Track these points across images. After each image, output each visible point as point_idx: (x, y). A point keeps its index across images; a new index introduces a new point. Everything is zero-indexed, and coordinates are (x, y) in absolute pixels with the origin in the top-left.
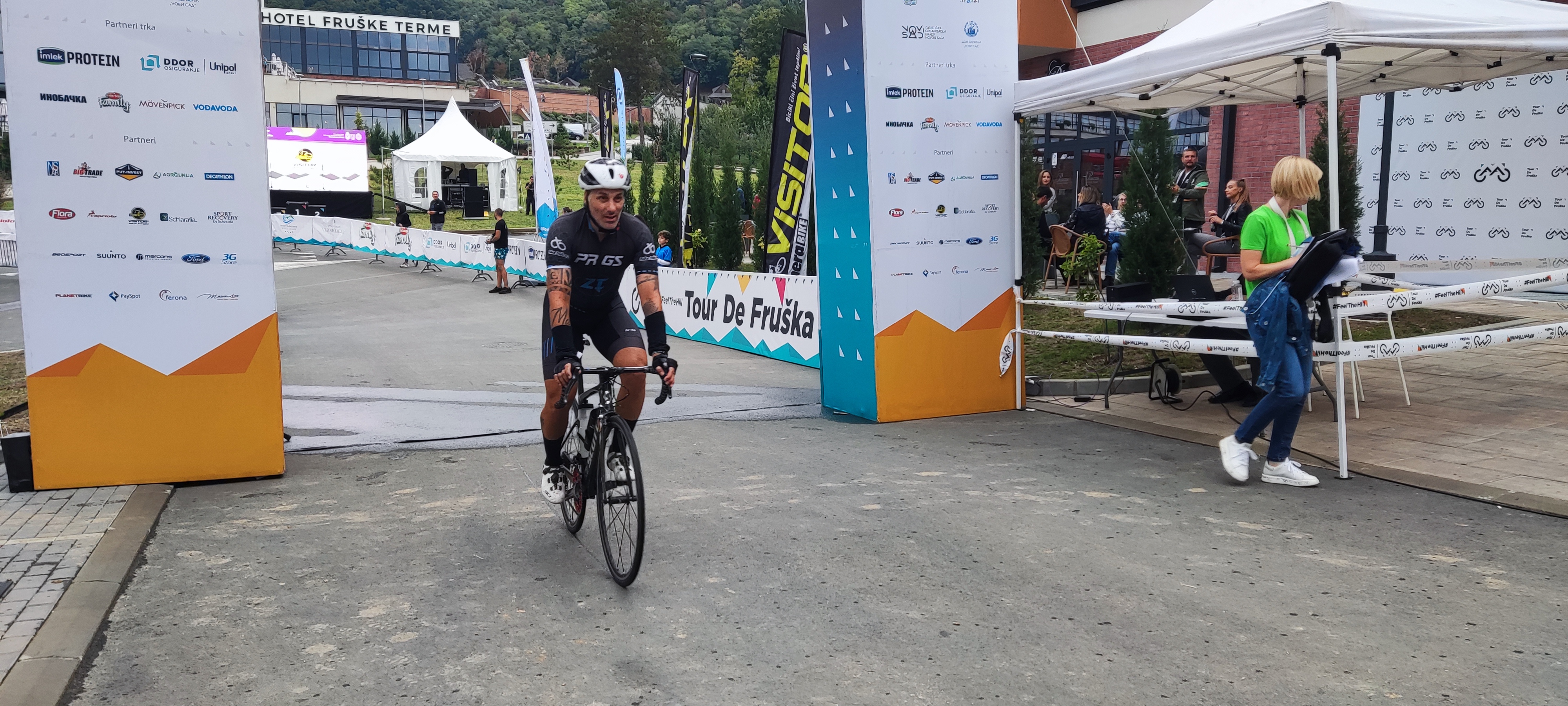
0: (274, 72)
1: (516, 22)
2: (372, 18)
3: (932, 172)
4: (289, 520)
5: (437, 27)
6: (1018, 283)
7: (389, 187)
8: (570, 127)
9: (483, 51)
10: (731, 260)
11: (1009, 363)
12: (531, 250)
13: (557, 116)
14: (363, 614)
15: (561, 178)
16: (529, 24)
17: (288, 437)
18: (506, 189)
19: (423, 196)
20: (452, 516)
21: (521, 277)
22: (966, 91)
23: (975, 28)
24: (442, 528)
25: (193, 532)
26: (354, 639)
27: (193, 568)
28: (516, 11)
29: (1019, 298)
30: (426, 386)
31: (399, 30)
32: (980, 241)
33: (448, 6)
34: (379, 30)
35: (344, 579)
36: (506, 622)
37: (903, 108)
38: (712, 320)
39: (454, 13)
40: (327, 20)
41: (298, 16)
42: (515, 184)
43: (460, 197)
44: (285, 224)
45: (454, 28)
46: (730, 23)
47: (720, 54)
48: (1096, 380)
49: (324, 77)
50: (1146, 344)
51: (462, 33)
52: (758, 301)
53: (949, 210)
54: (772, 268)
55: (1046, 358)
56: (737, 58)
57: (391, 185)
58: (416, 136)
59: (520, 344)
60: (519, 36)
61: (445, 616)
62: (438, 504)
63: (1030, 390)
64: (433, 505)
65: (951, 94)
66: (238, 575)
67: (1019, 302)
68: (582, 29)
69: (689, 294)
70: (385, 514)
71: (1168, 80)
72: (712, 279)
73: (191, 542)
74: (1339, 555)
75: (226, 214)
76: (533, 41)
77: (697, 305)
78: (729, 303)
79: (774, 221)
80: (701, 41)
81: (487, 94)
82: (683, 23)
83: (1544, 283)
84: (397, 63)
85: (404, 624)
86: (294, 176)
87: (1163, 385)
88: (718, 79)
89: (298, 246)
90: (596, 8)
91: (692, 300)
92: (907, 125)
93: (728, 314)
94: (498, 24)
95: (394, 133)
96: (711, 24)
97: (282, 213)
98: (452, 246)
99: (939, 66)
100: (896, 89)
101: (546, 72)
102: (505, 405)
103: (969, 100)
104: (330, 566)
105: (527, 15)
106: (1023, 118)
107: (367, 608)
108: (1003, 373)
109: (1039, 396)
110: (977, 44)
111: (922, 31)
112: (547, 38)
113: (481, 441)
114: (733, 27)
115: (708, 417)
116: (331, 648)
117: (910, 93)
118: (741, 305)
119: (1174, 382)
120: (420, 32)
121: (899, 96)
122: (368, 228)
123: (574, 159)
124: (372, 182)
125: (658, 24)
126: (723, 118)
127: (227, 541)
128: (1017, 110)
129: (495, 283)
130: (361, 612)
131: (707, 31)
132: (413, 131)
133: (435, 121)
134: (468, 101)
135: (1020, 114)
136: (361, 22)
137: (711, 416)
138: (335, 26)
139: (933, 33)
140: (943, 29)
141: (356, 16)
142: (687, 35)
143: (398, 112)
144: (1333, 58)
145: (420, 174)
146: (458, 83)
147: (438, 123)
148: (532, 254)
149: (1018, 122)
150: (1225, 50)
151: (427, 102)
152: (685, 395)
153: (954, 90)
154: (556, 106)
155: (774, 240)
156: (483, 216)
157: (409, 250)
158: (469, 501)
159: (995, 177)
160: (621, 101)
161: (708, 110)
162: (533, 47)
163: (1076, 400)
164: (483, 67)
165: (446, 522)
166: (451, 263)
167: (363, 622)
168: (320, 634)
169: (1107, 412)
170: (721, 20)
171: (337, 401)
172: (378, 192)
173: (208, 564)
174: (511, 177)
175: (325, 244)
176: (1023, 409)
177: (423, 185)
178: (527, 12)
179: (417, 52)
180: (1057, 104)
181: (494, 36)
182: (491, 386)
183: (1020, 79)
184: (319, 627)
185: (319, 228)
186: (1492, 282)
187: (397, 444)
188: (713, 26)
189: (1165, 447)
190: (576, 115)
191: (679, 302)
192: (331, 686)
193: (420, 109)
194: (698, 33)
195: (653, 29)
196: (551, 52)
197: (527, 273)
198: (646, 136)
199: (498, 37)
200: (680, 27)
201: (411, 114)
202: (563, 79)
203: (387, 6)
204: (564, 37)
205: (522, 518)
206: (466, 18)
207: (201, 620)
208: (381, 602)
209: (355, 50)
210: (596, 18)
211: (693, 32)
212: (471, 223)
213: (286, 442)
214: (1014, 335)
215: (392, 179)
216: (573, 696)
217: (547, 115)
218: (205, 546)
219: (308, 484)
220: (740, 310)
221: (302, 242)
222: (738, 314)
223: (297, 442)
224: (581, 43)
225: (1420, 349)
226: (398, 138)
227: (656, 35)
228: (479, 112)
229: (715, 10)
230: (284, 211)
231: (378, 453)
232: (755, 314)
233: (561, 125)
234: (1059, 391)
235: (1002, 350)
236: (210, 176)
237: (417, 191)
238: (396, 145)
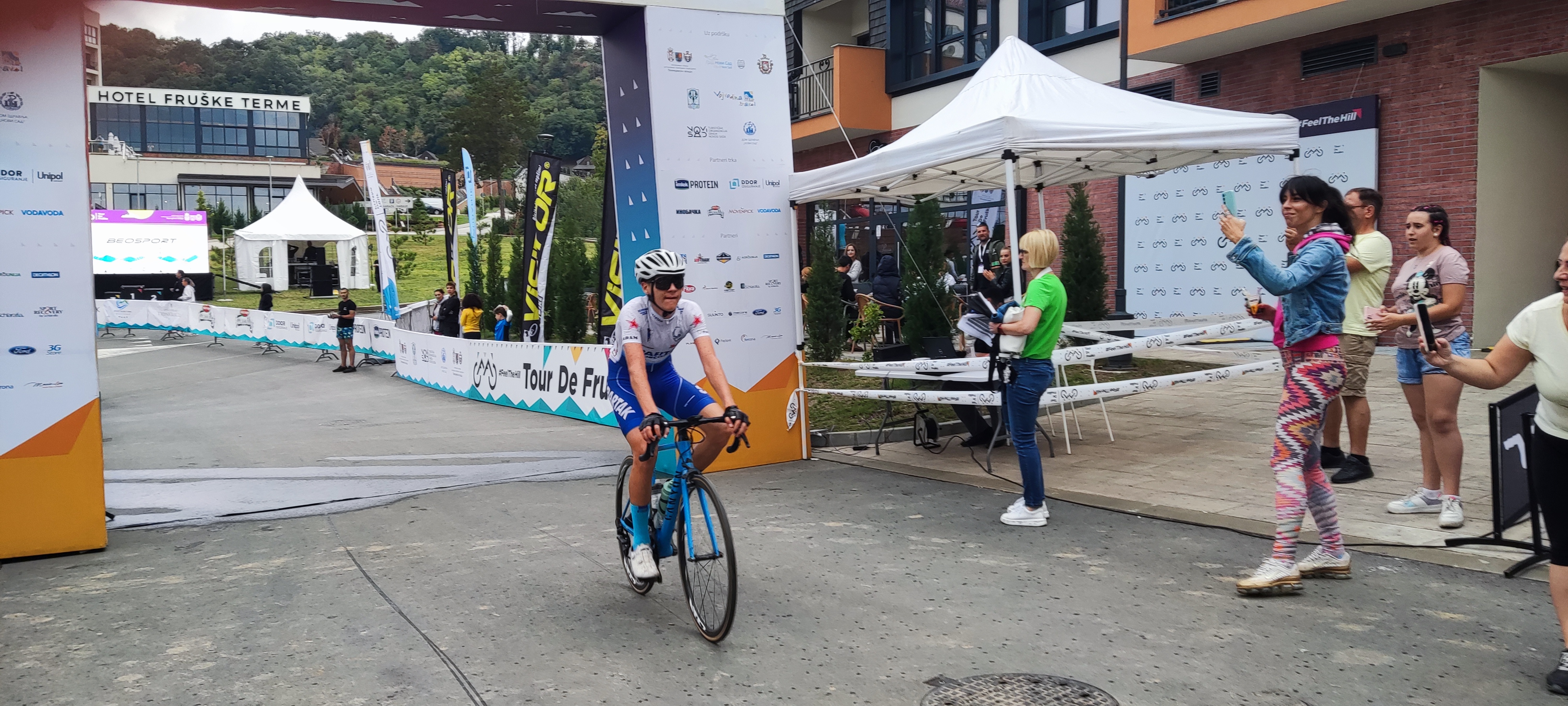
0: (111, 152)
1: (372, 96)
2: (216, 94)
3: (719, 253)
4: (109, 585)
5: (286, 103)
6: (800, 348)
7: (232, 268)
8: (428, 202)
9: (336, 126)
10: (576, 332)
11: (795, 418)
12: (376, 328)
13: (415, 190)
14: (170, 651)
15: (415, 254)
16: (385, 98)
17: (112, 517)
18: (357, 266)
19: (268, 276)
20: (261, 574)
21: (367, 355)
22: (747, 182)
23: (753, 127)
24: (250, 584)
25: (18, 599)
26: (160, 669)
27: (18, 626)
28: (372, 85)
29: (800, 361)
30: (256, 465)
31: (246, 106)
32: (765, 312)
33: (299, 81)
34: (223, 106)
35: (155, 628)
36: (294, 650)
37: (691, 198)
38: (548, 390)
39: (305, 87)
40: (168, 97)
41: (138, 94)
42: (366, 261)
43: (307, 276)
44: (119, 309)
45: (305, 104)
46: (594, 96)
47: (584, 127)
48: (869, 431)
49: (165, 155)
50: (894, 397)
51: (314, 107)
52: (589, 371)
53: (736, 286)
54: (607, 339)
55: (839, 413)
56: (599, 131)
57: (233, 265)
58: (263, 214)
59: (358, 421)
60: (375, 110)
61: (241, 649)
62: (250, 565)
63: (815, 442)
64: (245, 566)
65: (734, 184)
66: (61, 629)
67: (801, 365)
68: (441, 103)
69: (527, 366)
70: (199, 576)
71: (924, 169)
72: (547, 350)
73: (18, 607)
74: (993, 559)
75: (51, 308)
76: (389, 114)
77: (534, 377)
78: (564, 374)
79: (608, 295)
80: (564, 114)
81: (340, 170)
82: (546, 96)
83: (1201, 336)
84: (243, 140)
85: (204, 657)
86: (130, 260)
87: (924, 433)
88: (583, 151)
89: (133, 331)
90: (456, 81)
91: (530, 372)
92: (695, 212)
93: (563, 385)
94: (352, 98)
95: (239, 212)
96: (574, 97)
97: (117, 298)
98: (296, 326)
99: (722, 161)
100: (684, 181)
101: (403, 146)
102: (332, 478)
103: (751, 190)
104: (144, 618)
105: (383, 88)
106: (797, 205)
107: (172, 647)
108: (790, 428)
109: (826, 446)
110: (755, 142)
111: (705, 131)
112: (405, 112)
113: (301, 511)
114: (596, 100)
115: (523, 480)
116: (140, 676)
117: (697, 184)
118: (574, 375)
119: (933, 430)
120: (268, 108)
121: (687, 187)
122: (207, 311)
123: (431, 234)
124: (215, 262)
125: (517, 99)
126: (585, 191)
127: (50, 605)
128: (792, 198)
129: (340, 362)
130: (168, 651)
131: (570, 104)
132: (259, 209)
133: (283, 198)
134: (319, 177)
135: (794, 201)
136: (205, 99)
137: (527, 479)
138: (177, 103)
139: (716, 132)
140: (724, 129)
141: (199, 94)
142: (550, 108)
143: (243, 190)
144: (1009, 161)
145: (265, 253)
146: (309, 159)
147: (286, 199)
148: (377, 332)
149: (794, 209)
150: (937, 153)
151: (274, 179)
152: (508, 462)
153: (736, 181)
154: (414, 180)
155: (608, 313)
156: (332, 295)
157: (251, 332)
158: (278, 562)
159: (777, 256)
160: (469, 179)
161: (570, 182)
162: (390, 120)
163: (855, 449)
164: (336, 142)
165: (255, 579)
166: (295, 344)
167: (169, 657)
168: (130, 668)
169: (878, 458)
170: (584, 93)
171: (164, 482)
172: (219, 273)
173: (32, 623)
174: (362, 256)
175: (162, 327)
176: (808, 459)
177: (268, 265)
178: (383, 85)
179: (265, 129)
180: (827, 192)
181: (348, 110)
182: (322, 462)
183: (795, 171)
184: (129, 663)
185: (154, 312)
186: (1155, 337)
187: (218, 518)
188: (576, 100)
189: (909, 484)
190: (436, 189)
191: (517, 375)
192: (137, 702)
193: (268, 186)
194: (561, 105)
195: (512, 104)
196: (409, 127)
197: (373, 351)
198: (506, 210)
199: (352, 111)
200: (543, 100)
201: (257, 191)
202: (422, 153)
203: (235, 81)
204: (423, 111)
205: (326, 572)
206: (319, 92)
207: (25, 664)
208: (186, 642)
209: (199, 127)
210: (456, 92)
211: (556, 105)
212: (319, 302)
213: (110, 521)
214: (798, 393)
215: (234, 260)
216: (340, 695)
217: (405, 190)
218: (30, 608)
219: (129, 555)
220: (574, 380)
221: (136, 327)
222: (572, 384)
223: (121, 520)
224: (440, 116)
225: (1095, 393)
226: (242, 217)
227: (514, 109)
228: (331, 188)
229: (578, 83)
230: (118, 296)
231: (198, 526)
232: (587, 383)
233: (418, 200)
234: (842, 442)
235: (789, 407)
236: (37, 275)
237: (261, 271)
238: (241, 224)
